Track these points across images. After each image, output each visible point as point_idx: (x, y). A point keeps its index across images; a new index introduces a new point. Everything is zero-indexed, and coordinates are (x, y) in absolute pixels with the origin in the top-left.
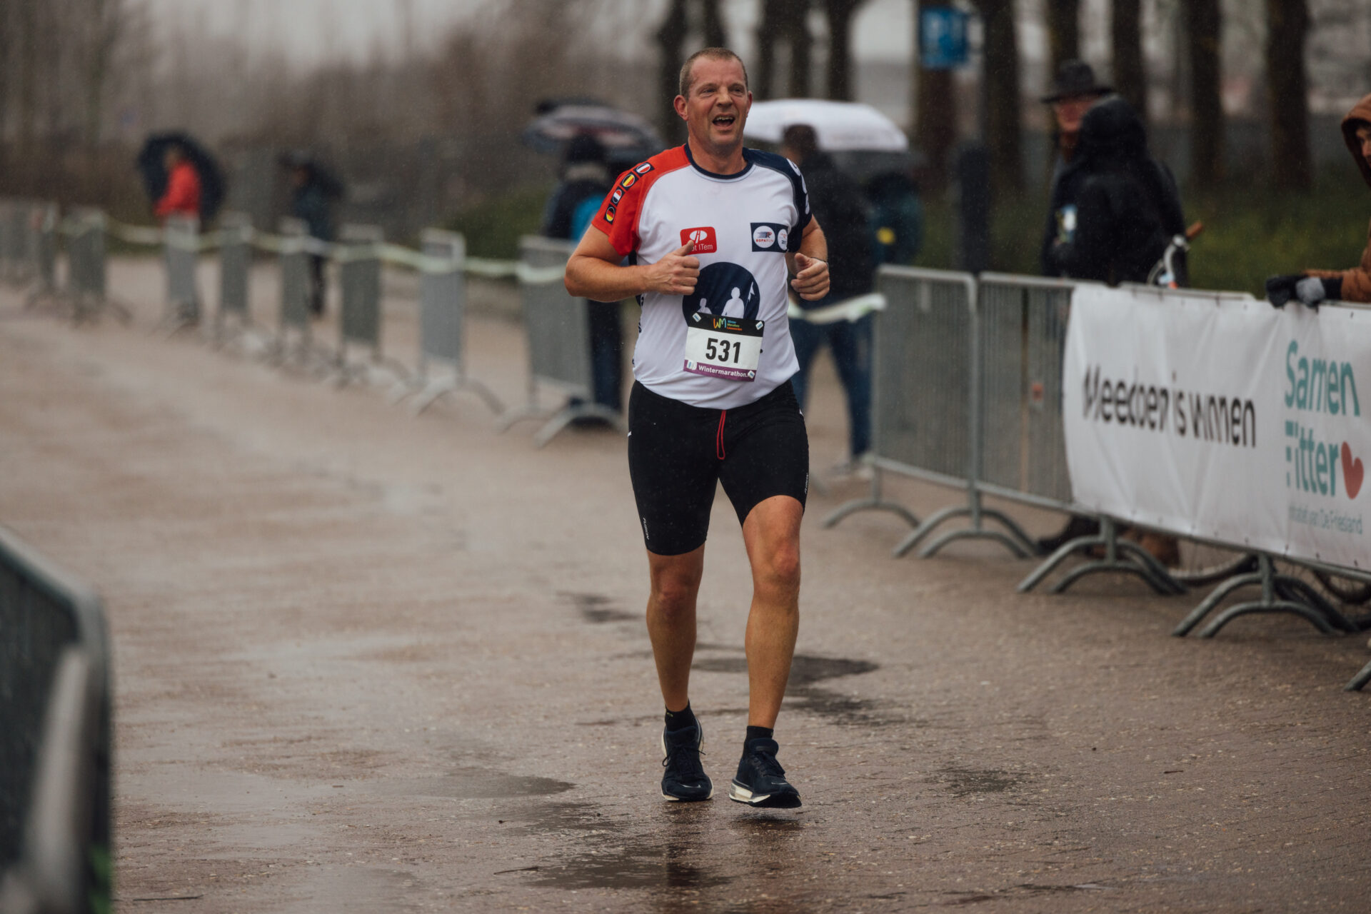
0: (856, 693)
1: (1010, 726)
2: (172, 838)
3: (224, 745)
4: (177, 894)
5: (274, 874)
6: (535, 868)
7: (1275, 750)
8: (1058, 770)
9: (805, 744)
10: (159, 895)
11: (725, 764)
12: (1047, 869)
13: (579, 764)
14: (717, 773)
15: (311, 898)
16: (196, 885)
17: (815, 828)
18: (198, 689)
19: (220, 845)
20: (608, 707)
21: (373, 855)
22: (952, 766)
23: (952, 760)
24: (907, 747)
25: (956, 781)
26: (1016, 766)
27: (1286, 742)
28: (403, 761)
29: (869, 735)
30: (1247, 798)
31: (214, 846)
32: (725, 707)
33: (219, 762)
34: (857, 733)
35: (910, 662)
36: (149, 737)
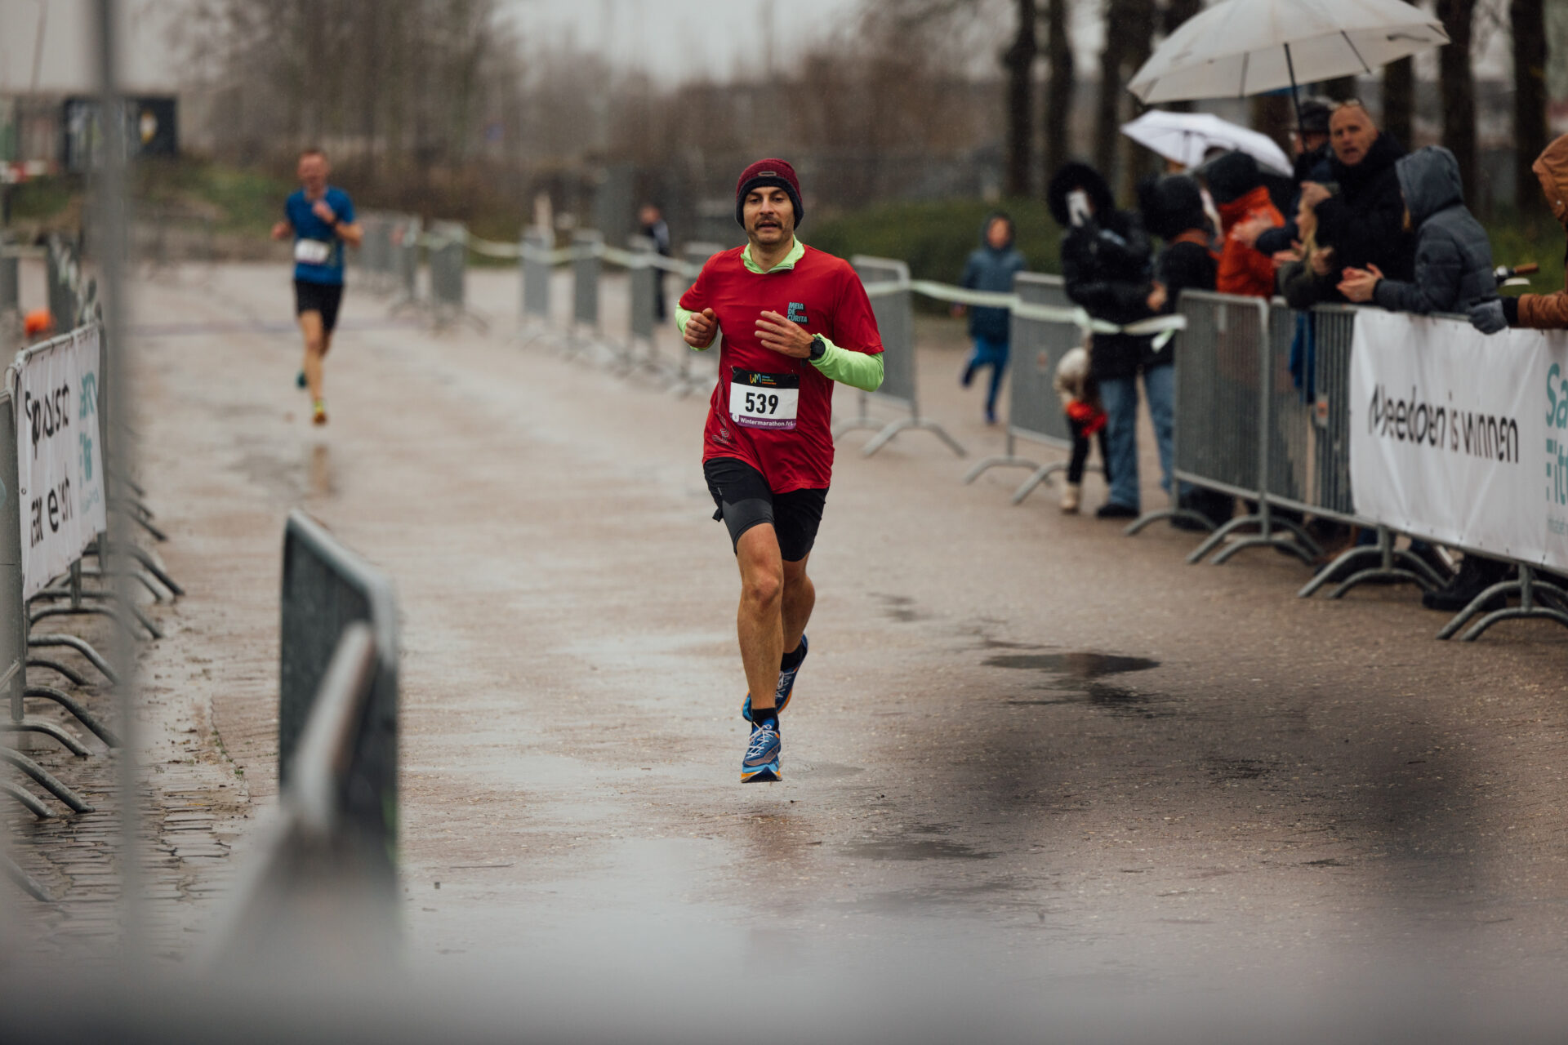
0: (1134, 688)
1: (1273, 720)
2: (490, 813)
3: (545, 731)
4: (489, 863)
5: (580, 846)
6: (819, 844)
7: (1514, 744)
8: (1311, 760)
9: (1081, 734)
10: (474, 863)
11: (1004, 752)
12: (1286, 848)
13: (871, 751)
14: (997, 760)
15: (612, 867)
16: (509, 855)
17: (1079, 810)
18: (524, 680)
19: (533, 820)
20: (902, 700)
21: (672, 831)
22: (1212, 755)
23: (1214, 750)
24: (1174, 738)
25: (1215, 769)
26: (1273, 756)
27: (1524, 737)
28: (708, 747)
29: (1140, 727)
30: (1481, 786)
31: (527, 820)
32: (1012, 700)
33: (538, 746)
34: (1130, 723)
35: (1188, 660)
36: (476, 723)
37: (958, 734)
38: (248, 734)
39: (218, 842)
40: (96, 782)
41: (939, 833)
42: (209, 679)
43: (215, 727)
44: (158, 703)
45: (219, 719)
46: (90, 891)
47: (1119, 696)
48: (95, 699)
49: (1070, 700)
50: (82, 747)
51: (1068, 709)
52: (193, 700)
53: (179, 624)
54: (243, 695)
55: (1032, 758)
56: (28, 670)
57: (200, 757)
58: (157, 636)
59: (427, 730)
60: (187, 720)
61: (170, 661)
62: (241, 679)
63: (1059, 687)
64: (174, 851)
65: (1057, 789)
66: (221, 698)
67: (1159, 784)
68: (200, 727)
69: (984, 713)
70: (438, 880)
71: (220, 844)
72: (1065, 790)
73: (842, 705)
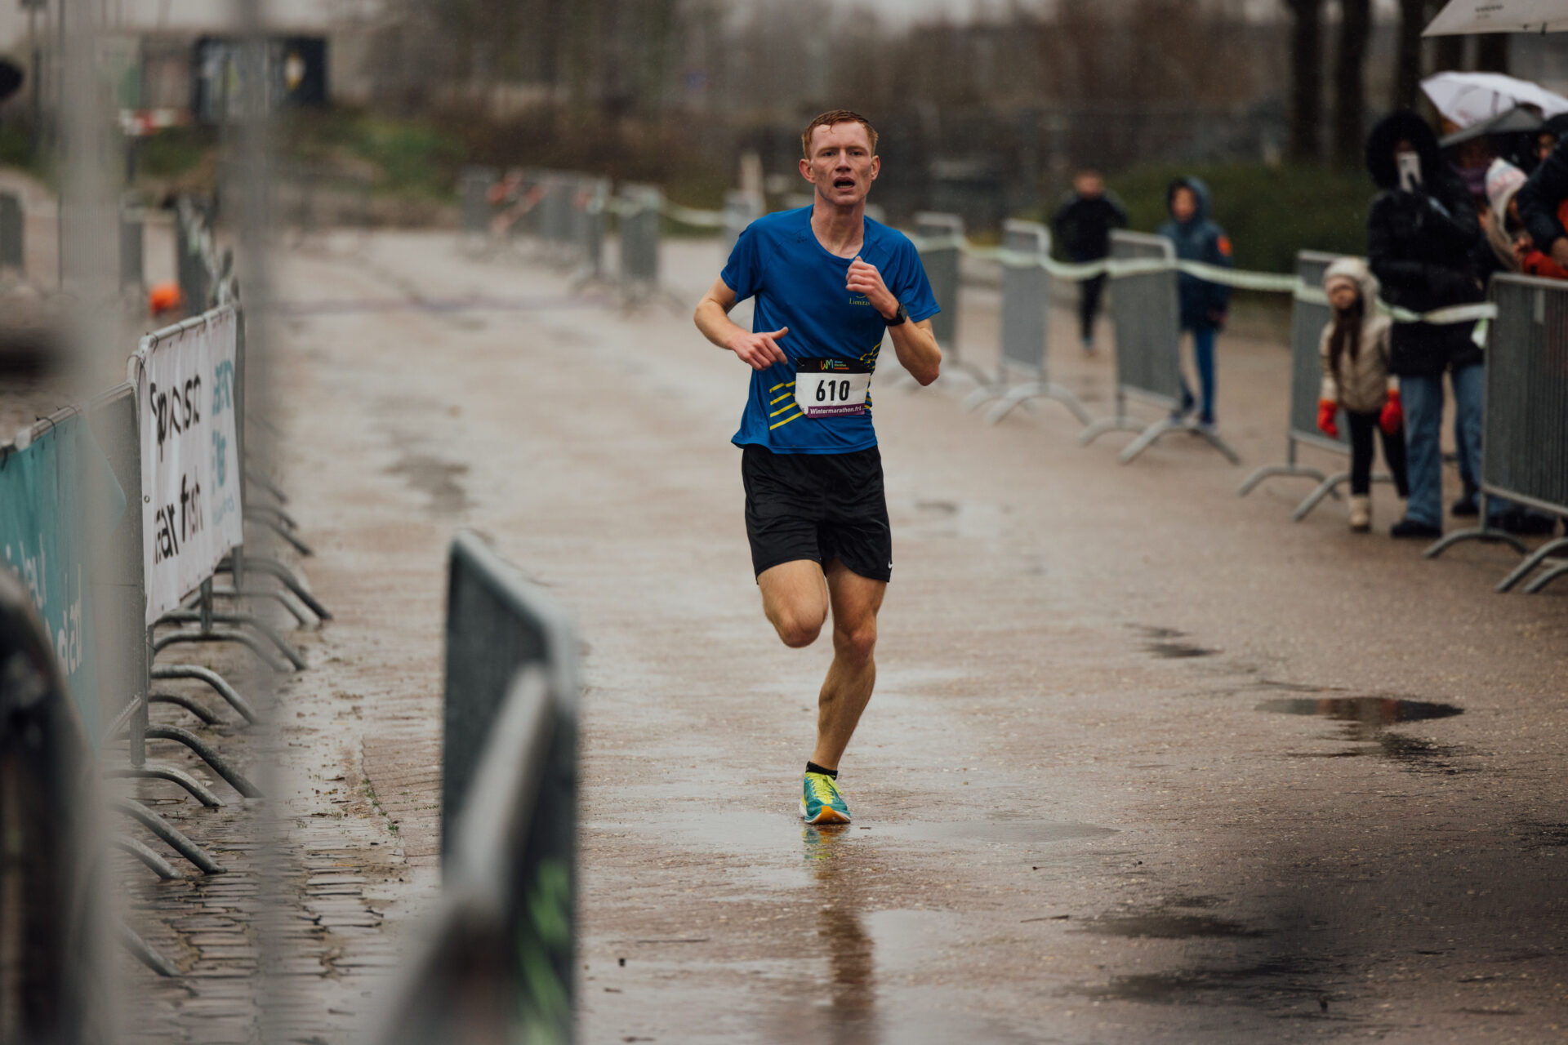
0: (1434, 739)
2: (684, 879)
3: (748, 783)
4: (683, 936)
5: (788, 918)
6: (1066, 917)
9: (1371, 792)
10: (663, 937)
11: (1281, 812)
13: (1127, 809)
14: (1273, 821)
16: (705, 928)
17: (1368, 881)
18: (724, 722)
19: (733, 887)
20: (1164, 749)
21: (895, 901)
22: (1524, 818)
23: (1526, 812)
24: (1479, 797)
25: (1527, 834)
28: (938, 803)
29: (1441, 784)
31: (727, 887)
32: (1291, 751)
33: (740, 800)
34: (1428, 780)
35: (1497, 706)
36: (668, 773)
37: (1229, 790)
38: (404, 783)
39: (368, 909)
40: (228, 838)
41: (1205, 906)
42: (360, 718)
43: (366, 775)
44: (301, 745)
45: (371, 765)
46: (220, 965)
47: (1415, 748)
48: (228, 741)
49: (1355, 753)
50: (212, 797)
51: (1356, 763)
52: (341, 742)
53: (326, 653)
54: (399, 737)
55: (1313, 819)
56: (152, 706)
57: (349, 809)
58: (299, 667)
59: (612, 780)
60: (334, 765)
61: (315, 696)
62: (395, 718)
63: (1347, 737)
64: (318, 919)
65: (1343, 857)
66: (373, 740)
67: (1462, 851)
68: (348, 774)
69: (1260, 767)
70: (622, 955)
71: (372, 912)
72: (1353, 857)
73: (1093, 755)
